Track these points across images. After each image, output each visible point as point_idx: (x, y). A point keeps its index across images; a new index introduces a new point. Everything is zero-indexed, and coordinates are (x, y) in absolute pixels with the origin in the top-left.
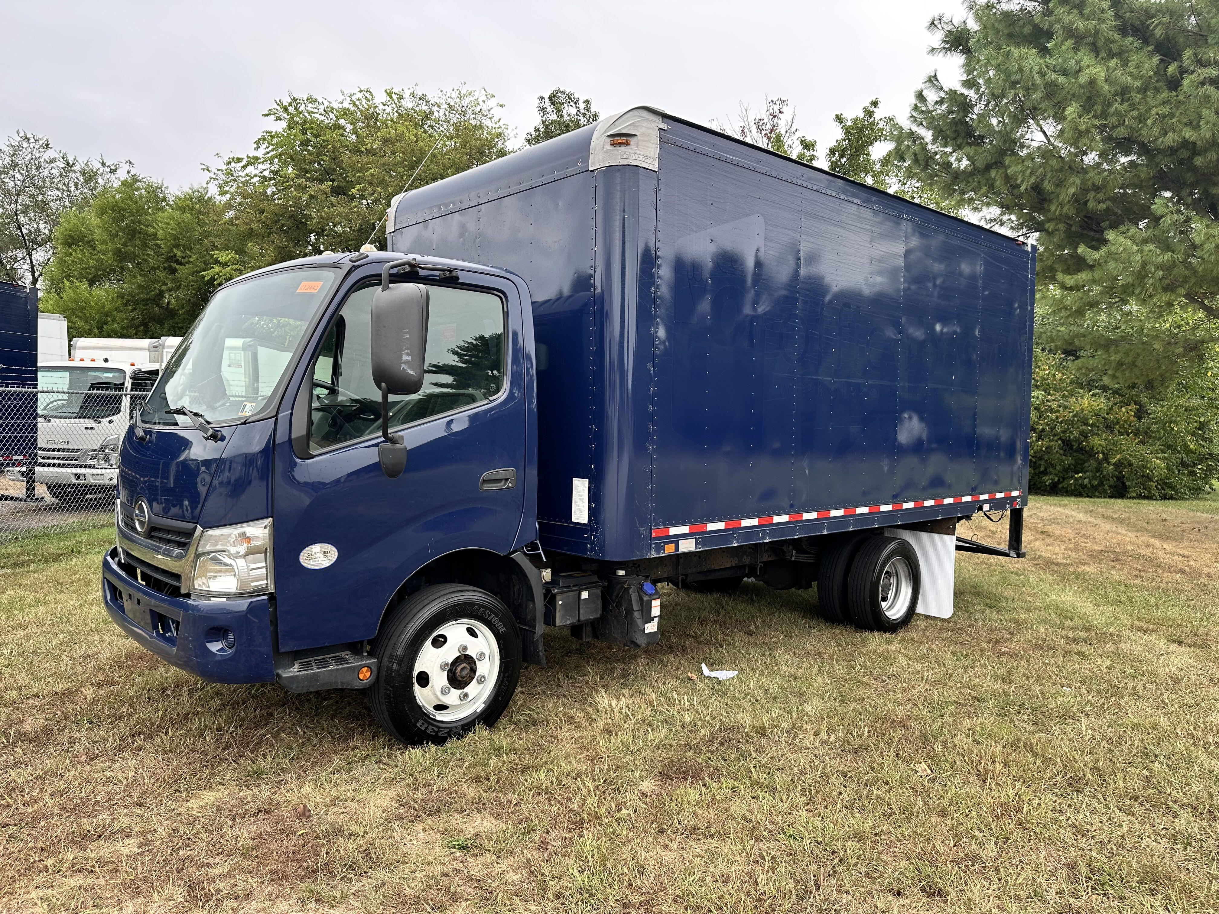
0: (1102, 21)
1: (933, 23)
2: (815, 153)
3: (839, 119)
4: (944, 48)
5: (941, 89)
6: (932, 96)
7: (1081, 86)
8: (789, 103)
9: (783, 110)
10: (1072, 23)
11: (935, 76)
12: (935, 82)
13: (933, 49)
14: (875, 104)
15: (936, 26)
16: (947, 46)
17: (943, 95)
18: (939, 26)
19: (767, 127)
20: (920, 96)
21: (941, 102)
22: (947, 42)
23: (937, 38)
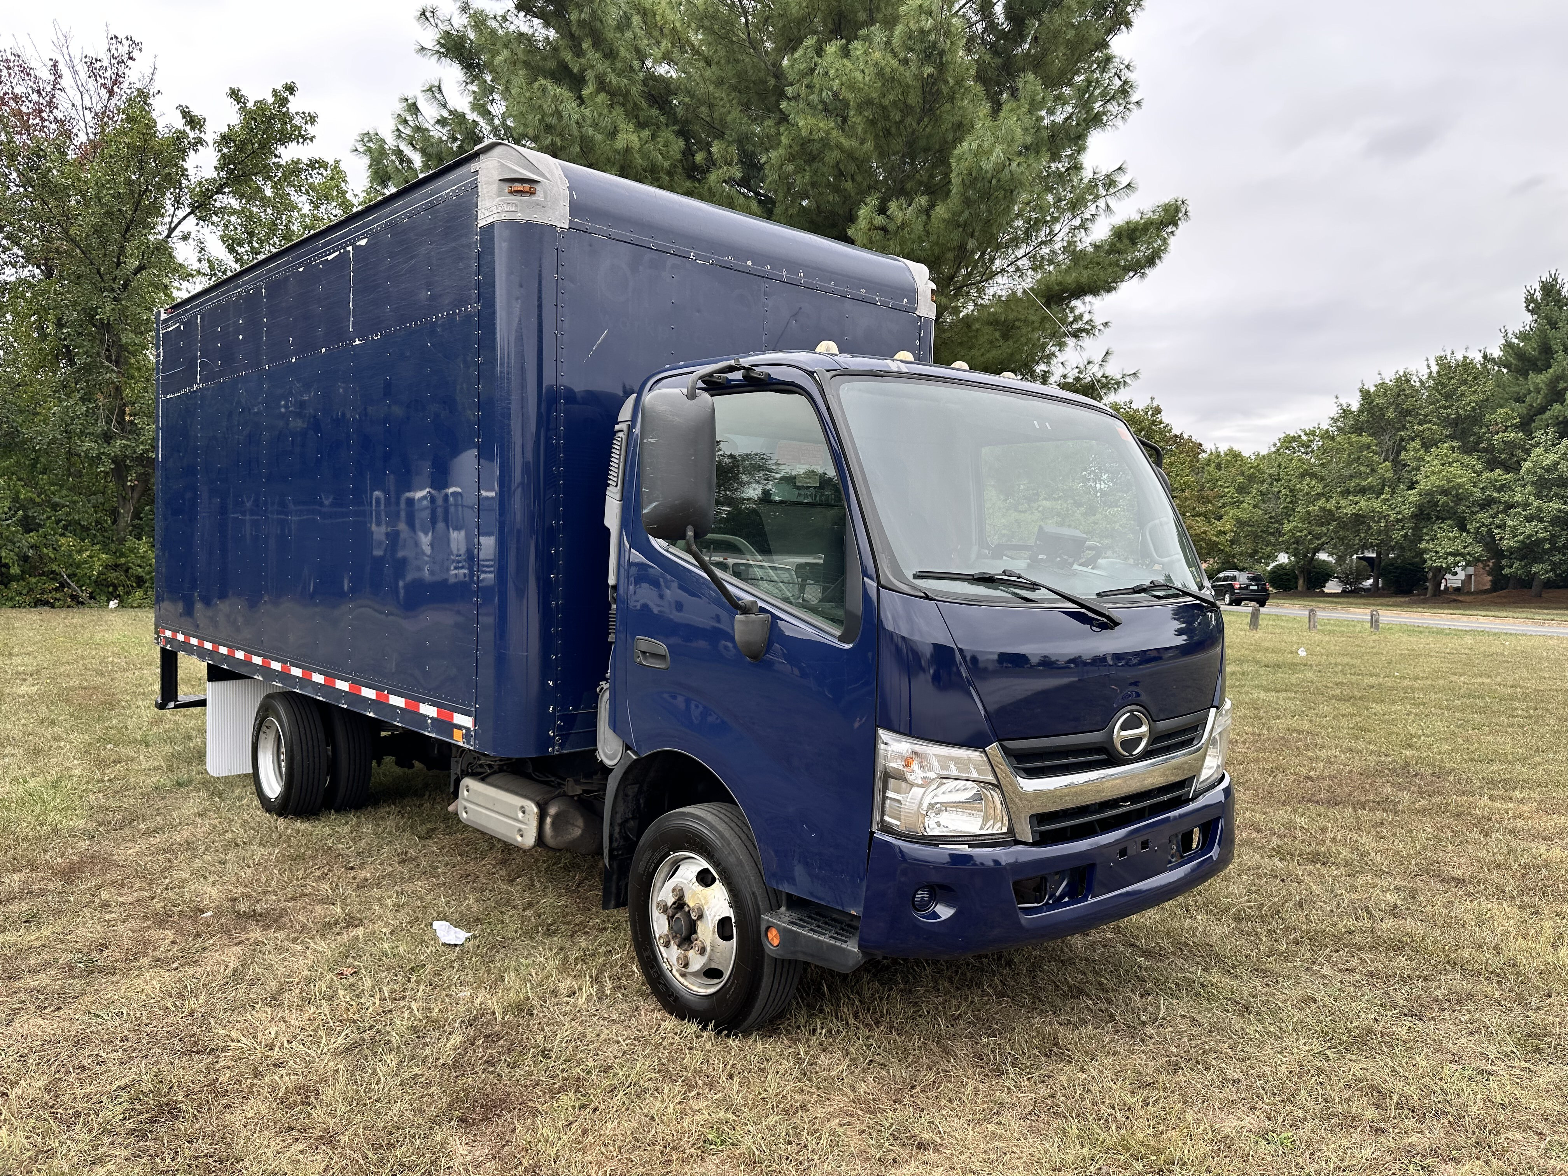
0: (633, 82)
1: (423, 14)
2: (202, 135)
3: (235, 94)
4: (438, 52)
5: (444, 106)
6: (430, 112)
7: (616, 151)
8: (143, 47)
9: (133, 55)
10: (605, 74)
11: (439, 87)
12: (438, 96)
13: (423, 48)
14: (291, 89)
15: (427, 19)
16: (442, 50)
17: (446, 114)
18: (431, 20)
19: (108, 74)
20: (413, 108)
21: (442, 122)
22: (443, 46)
23: (430, 37)
